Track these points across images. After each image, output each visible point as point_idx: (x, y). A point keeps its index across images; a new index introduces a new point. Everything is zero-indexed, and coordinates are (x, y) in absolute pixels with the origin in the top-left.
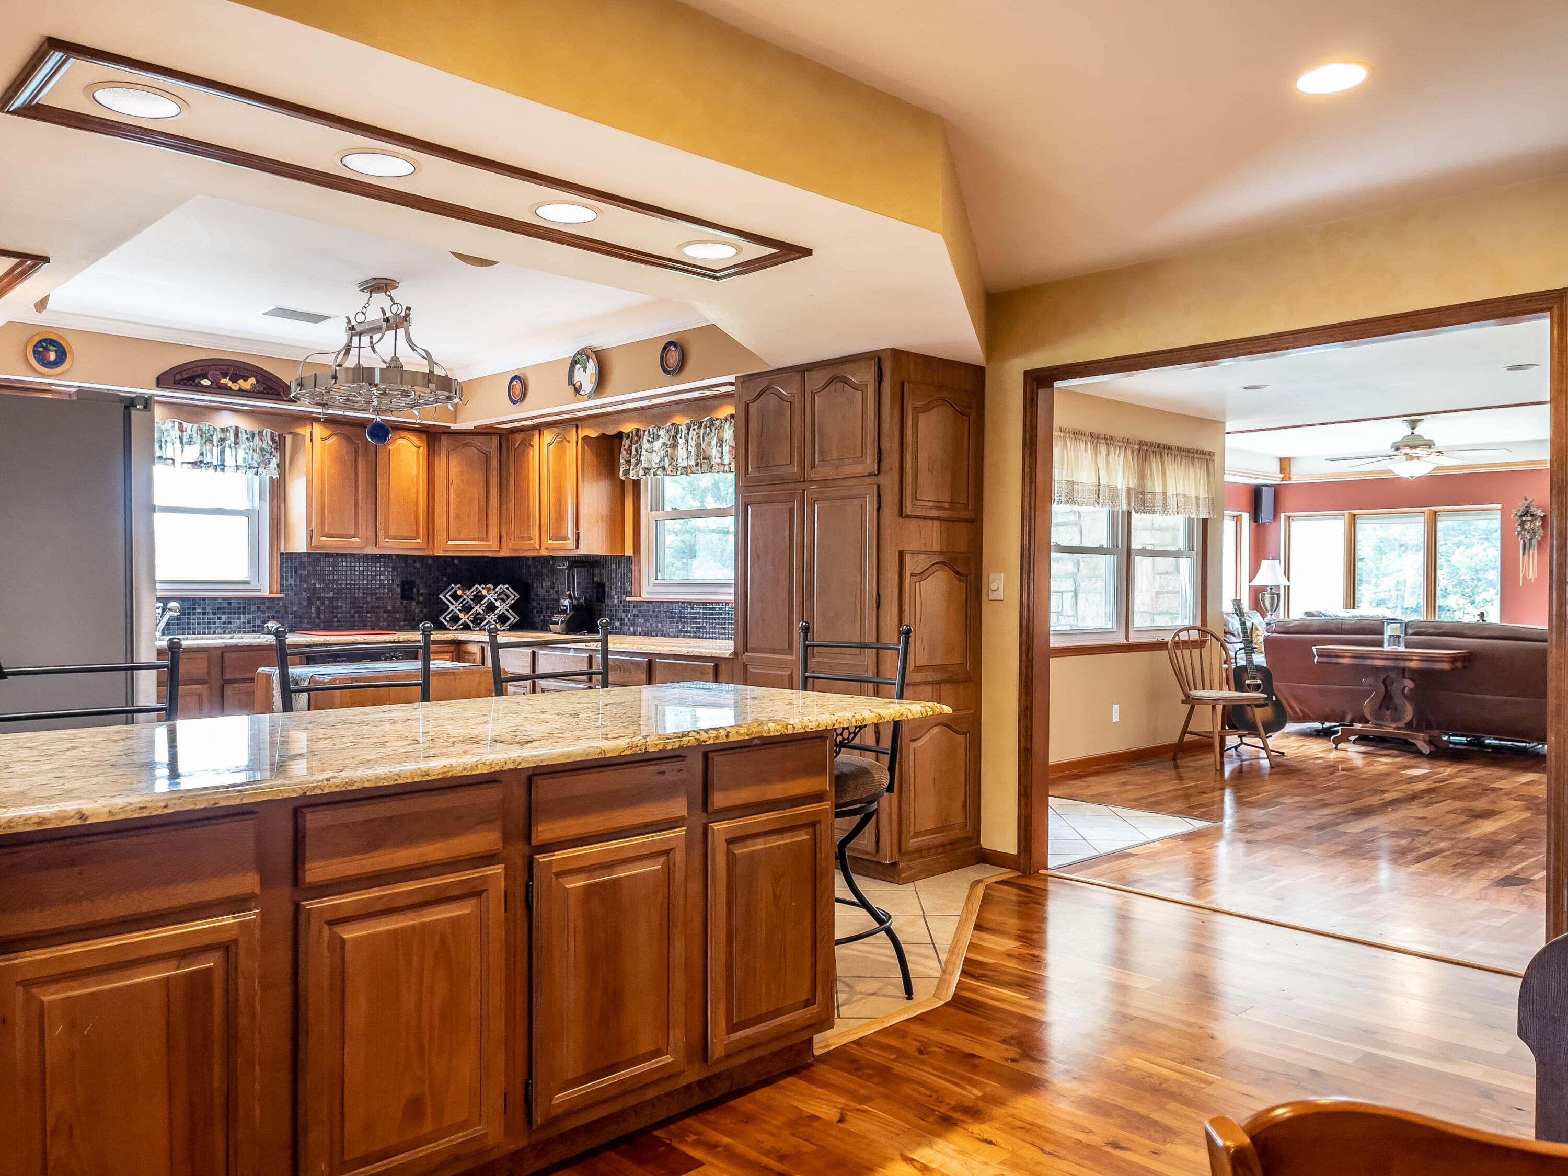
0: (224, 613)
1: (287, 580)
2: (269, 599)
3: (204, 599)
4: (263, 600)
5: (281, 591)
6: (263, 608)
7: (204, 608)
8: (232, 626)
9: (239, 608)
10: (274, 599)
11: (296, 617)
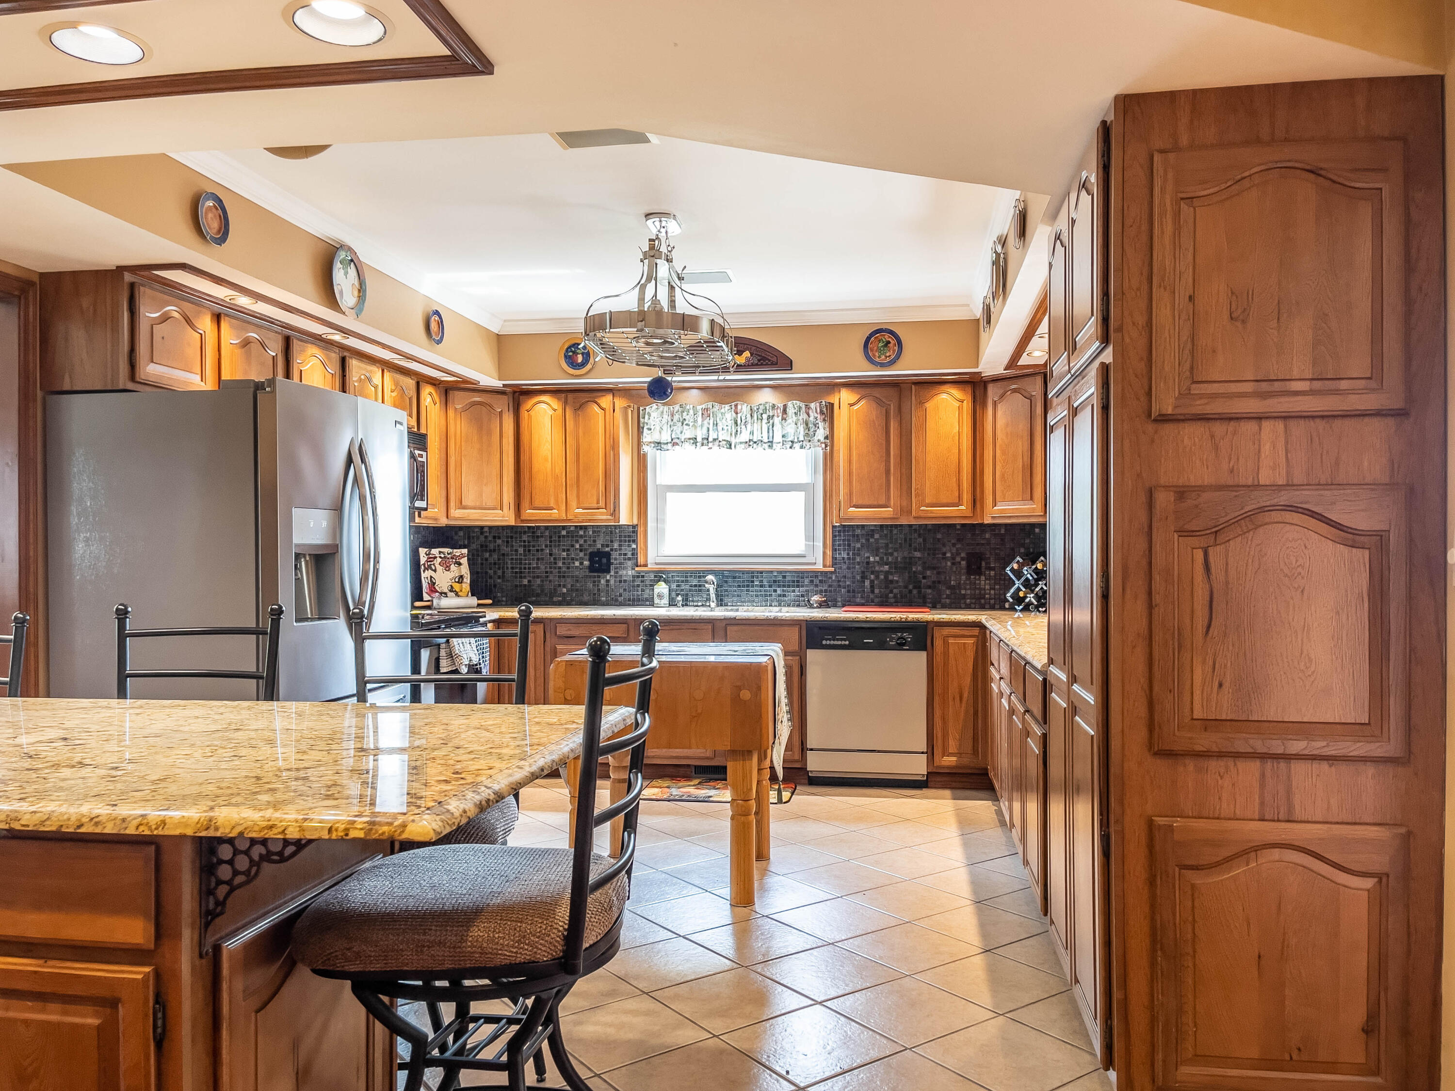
0: (779, 586)
1: (840, 554)
2: (822, 572)
3: (761, 572)
4: (815, 574)
5: (834, 564)
6: (816, 581)
7: (761, 581)
8: (787, 599)
9: (793, 581)
10: (826, 573)
11: (849, 591)
